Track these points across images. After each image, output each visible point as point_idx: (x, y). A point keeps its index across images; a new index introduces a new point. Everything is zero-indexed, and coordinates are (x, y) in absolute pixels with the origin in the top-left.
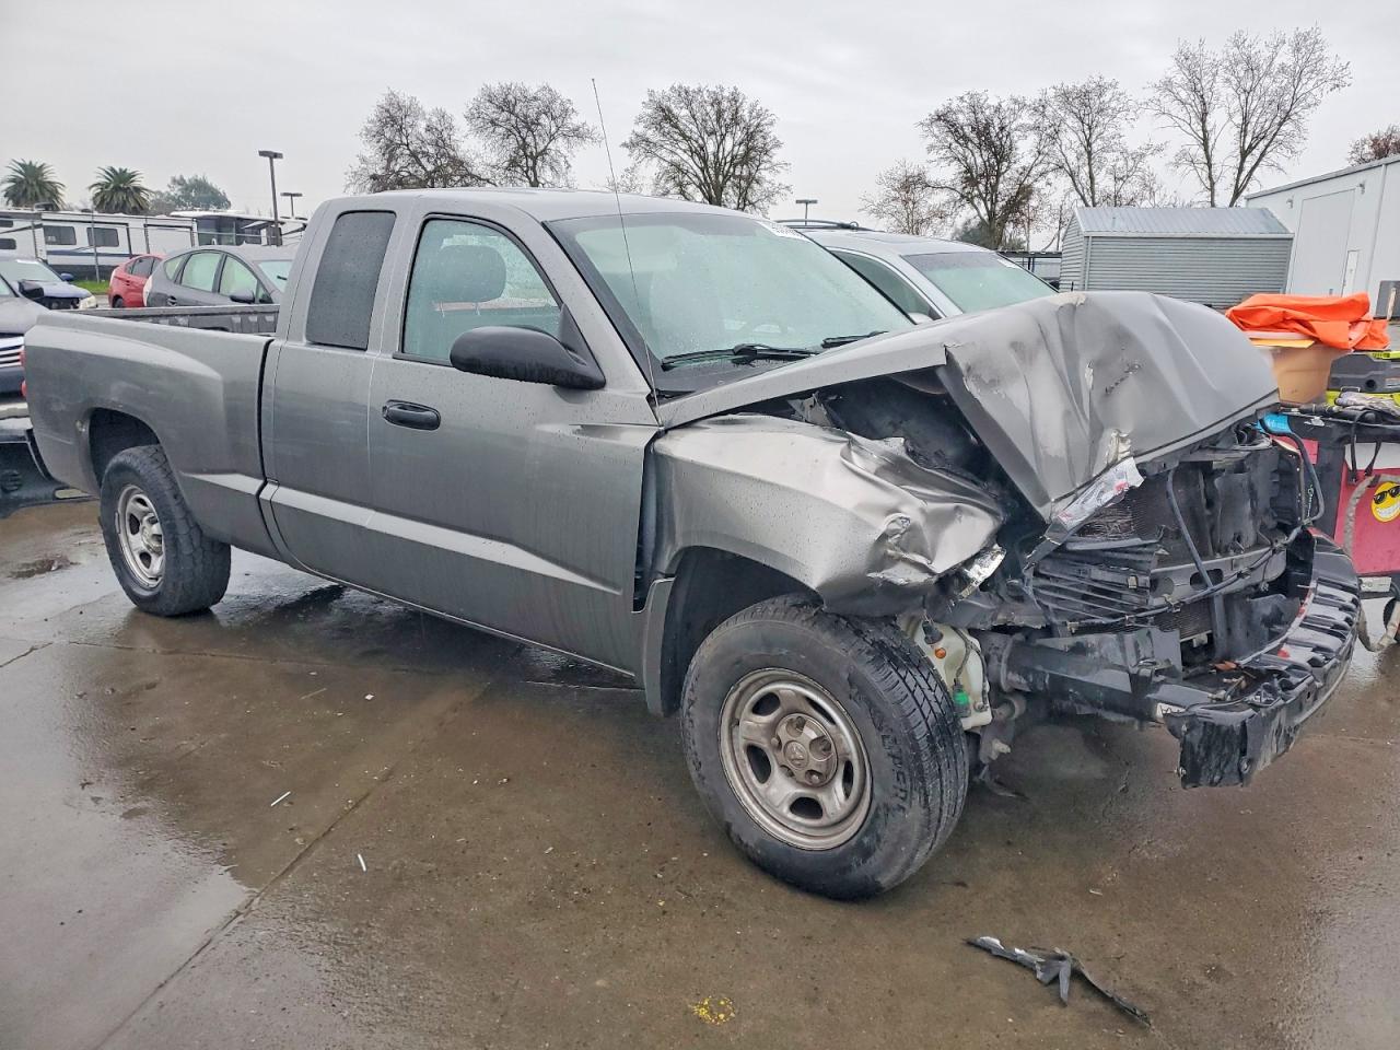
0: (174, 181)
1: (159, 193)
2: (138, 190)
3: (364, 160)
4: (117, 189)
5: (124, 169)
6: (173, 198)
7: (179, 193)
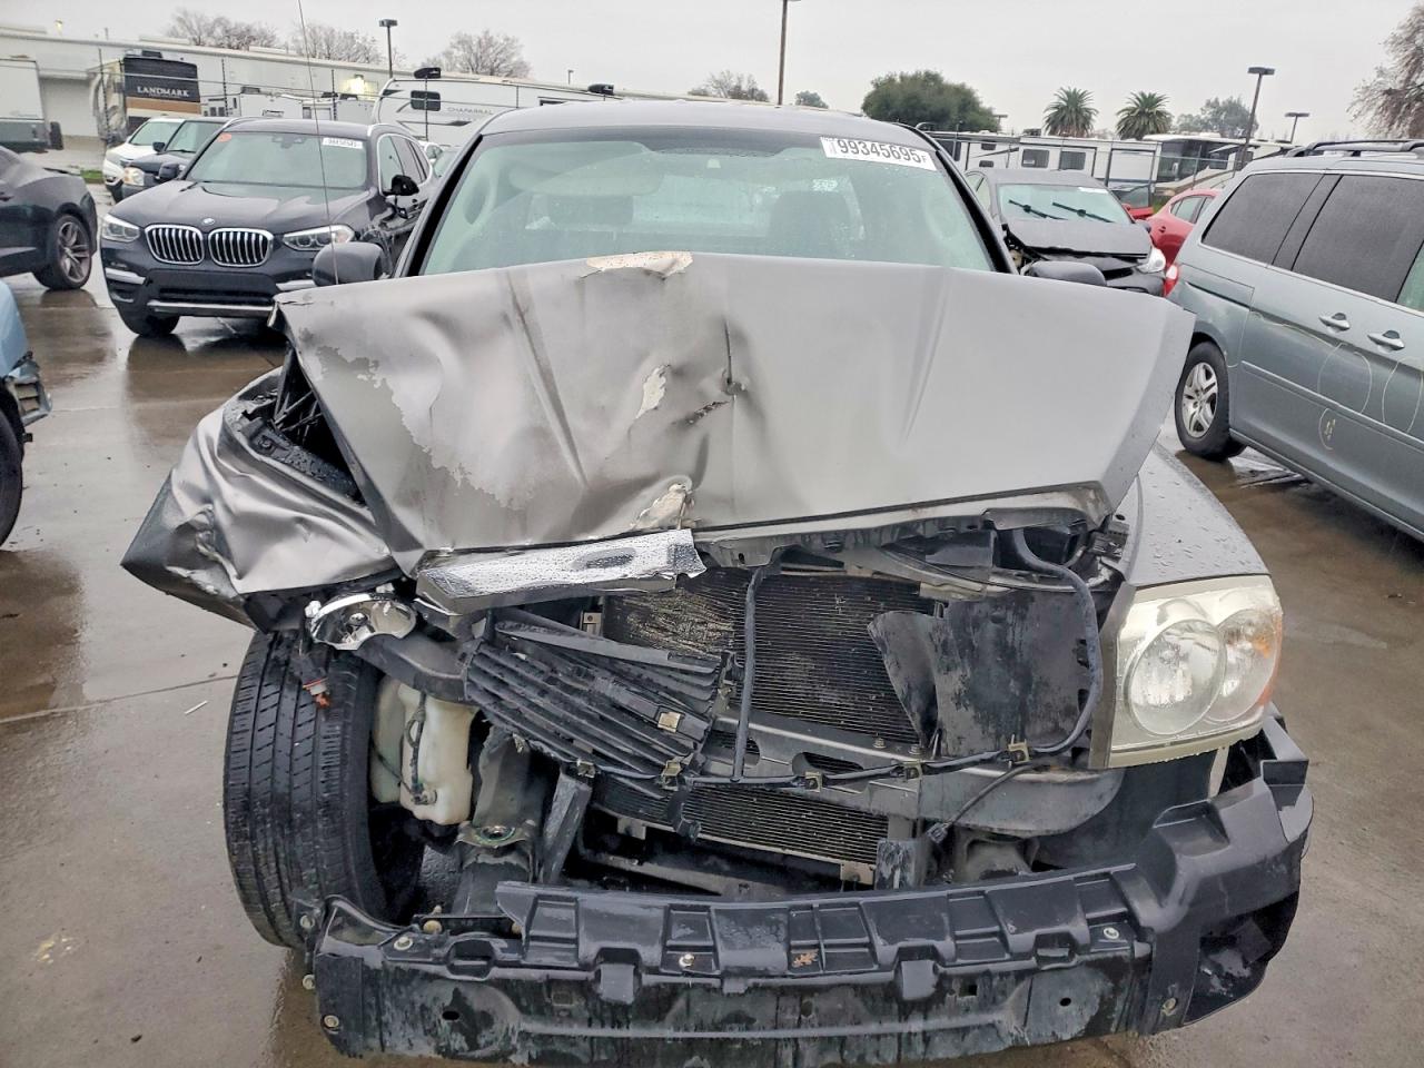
0: (1208, 104)
1: (1190, 116)
2: (1160, 114)
3: (1381, 72)
4: (1142, 113)
5: (1153, 93)
6: (1202, 122)
7: (1210, 116)
